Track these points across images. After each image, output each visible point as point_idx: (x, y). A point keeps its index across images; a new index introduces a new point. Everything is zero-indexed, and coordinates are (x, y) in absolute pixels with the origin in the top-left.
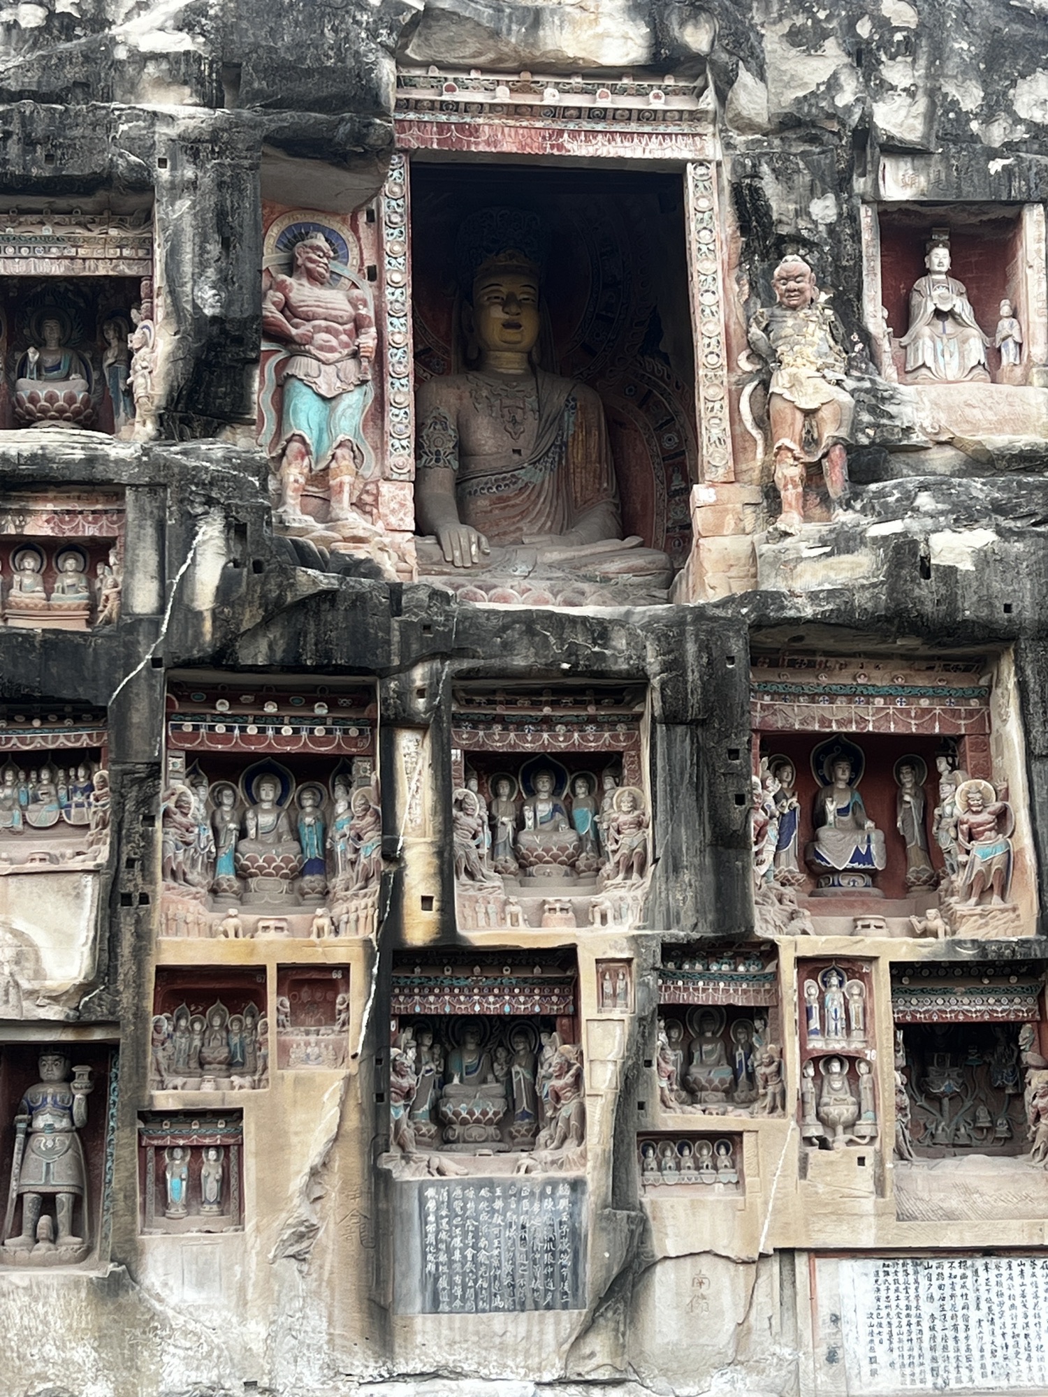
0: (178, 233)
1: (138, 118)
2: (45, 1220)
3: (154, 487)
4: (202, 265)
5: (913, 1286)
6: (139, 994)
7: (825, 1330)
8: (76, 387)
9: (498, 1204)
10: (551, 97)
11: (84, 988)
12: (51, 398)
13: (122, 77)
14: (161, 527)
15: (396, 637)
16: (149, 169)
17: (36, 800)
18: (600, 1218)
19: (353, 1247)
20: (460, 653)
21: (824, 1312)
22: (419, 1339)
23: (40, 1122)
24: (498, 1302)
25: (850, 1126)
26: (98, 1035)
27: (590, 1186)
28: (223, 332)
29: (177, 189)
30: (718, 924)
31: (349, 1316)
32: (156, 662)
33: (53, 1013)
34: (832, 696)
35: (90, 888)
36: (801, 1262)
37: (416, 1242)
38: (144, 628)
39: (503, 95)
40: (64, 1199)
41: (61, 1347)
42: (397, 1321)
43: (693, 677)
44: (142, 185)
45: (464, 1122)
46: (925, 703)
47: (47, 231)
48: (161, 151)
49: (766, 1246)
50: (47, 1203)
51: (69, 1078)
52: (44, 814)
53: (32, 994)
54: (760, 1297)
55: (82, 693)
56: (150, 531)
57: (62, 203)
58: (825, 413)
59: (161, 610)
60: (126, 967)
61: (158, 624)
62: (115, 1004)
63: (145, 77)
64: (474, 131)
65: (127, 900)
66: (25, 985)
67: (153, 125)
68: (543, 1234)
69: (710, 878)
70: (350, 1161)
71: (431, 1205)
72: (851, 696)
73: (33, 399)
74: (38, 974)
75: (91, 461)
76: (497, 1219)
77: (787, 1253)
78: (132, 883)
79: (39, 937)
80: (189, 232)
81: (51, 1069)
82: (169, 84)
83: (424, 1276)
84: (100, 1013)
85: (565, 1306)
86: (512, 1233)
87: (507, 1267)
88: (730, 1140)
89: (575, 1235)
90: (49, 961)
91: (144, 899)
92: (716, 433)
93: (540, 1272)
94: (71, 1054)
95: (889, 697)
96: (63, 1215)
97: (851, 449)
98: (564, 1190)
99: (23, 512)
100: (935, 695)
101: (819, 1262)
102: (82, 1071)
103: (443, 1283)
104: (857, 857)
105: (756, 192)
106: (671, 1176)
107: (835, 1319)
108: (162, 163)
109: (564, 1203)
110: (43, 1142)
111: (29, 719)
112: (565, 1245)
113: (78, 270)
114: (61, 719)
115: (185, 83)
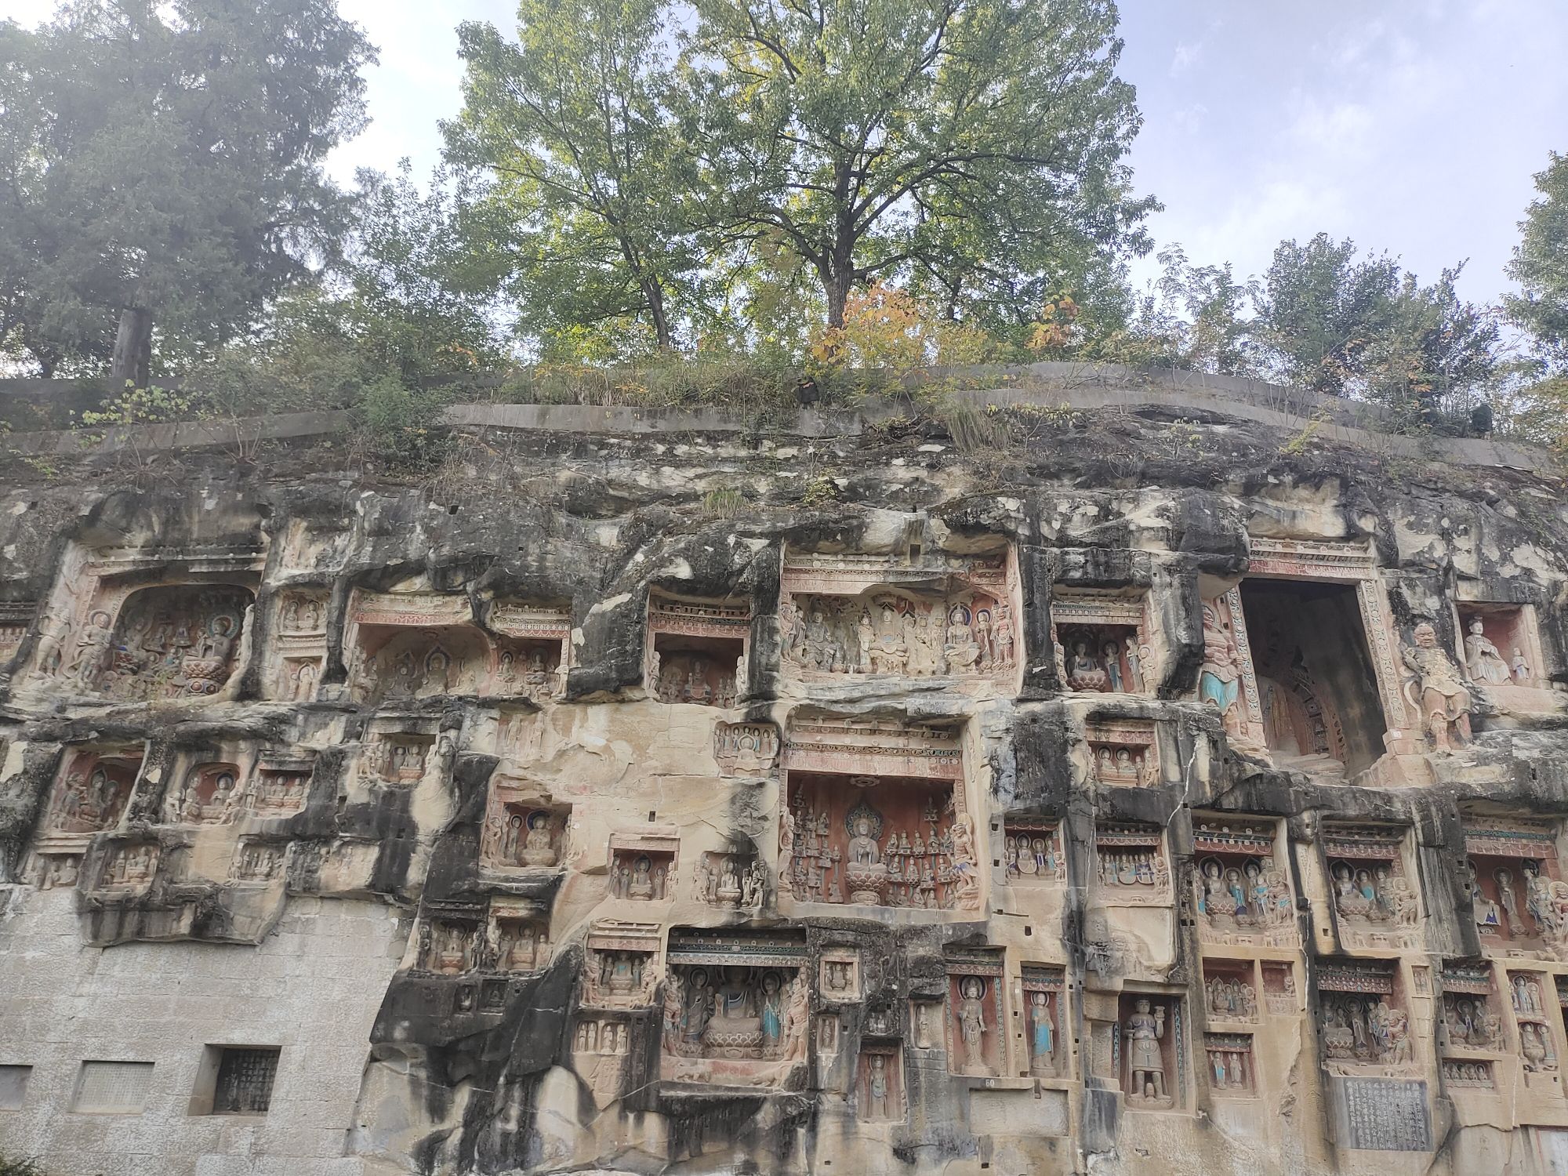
0: (1166, 605)
1: (1143, 555)
2: (1150, 1085)
3: (1170, 722)
4: (1178, 620)
6: (1196, 971)
7: (1549, 1169)
8: (1098, 675)
9: (1384, 1092)
10: (1300, 550)
11: (1171, 967)
12: (1092, 679)
13: (1134, 537)
14: (1176, 740)
15: (1292, 797)
16: (1150, 577)
17: (1121, 869)
18: (1436, 1103)
19: (1314, 1110)
20: (1322, 807)
21: (1547, 1159)
22: (1351, 1162)
23: (1141, 1034)
24: (1389, 1145)
25: (1542, 1060)
26: (1174, 991)
27: (1429, 1086)
28: (1191, 651)
29: (1162, 586)
30: (1466, 950)
31: (1316, 1150)
32: (1185, 806)
33: (1159, 979)
34: (1480, 836)
35: (1169, 916)
36: (1532, 1132)
37: (1345, 1109)
38: (1178, 788)
39: (1279, 548)
40: (1157, 1075)
41: (1184, 1155)
42: (1339, 1152)
43: (1437, 823)
44: (1147, 585)
45: (1336, 1047)
46: (1524, 841)
47: (1097, 604)
48: (1154, 570)
49: (1515, 1123)
50: (1149, 1077)
51: (1152, 1012)
52: (1128, 876)
53: (1149, 968)
54: (1515, 1150)
55: (1156, 819)
56: (1171, 742)
57: (1103, 591)
58: (1458, 698)
59: (1182, 780)
60: (1188, 957)
61: (1184, 787)
62: (1186, 976)
63: (1144, 537)
64: (1265, 564)
65: (1184, 923)
66: (1146, 963)
67: (1149, 558)
68: (1409, 1109)
69: (1457, 926)
70: (1309, 1066)
71: (1351, 1091)
72: (1490, 836)
73: (1083, 679)
74: (1150, 958)
75: (1141, 708)
76: (1384, 1100)
77: (1525, 1127)
78: (1187, 915)
79: (1147, 939)
80: (1171, 606)
81: (1144, 1007)
82: (1155, 541)
83: (1351, 1129)
84: (1180, 980)
85: (1423, 1149)
86: (1393, 1108)
87: (1392, 1127)
88: (1485, 1065)
89: (1424, 1110)
90: (1154, 952)
91: (1192, 923)
92: (1396, 705)
93: (1409, 1130)
94: (1155, 1000)
95: (1507, 837)
96: (1158, 1084)
97: (1471, 716)
98: (1416, 1087)
99: (1108, 731)
100: (1529, 837)
101: (1540, 1132)
102: (1160, 1009)
103: (1360, 1132)
104: (1489, 918)
105: (1399, 594)
106: (1459, 1083)
107: (1553, 1163)
108: (1155, 575)
109: (1417, 1094)
110: (1144, 1044)
111: (1122, 830)
112: (1420, 1116)
113: (1110, 621)
114: (1138, 831)
115: (1162, 540)
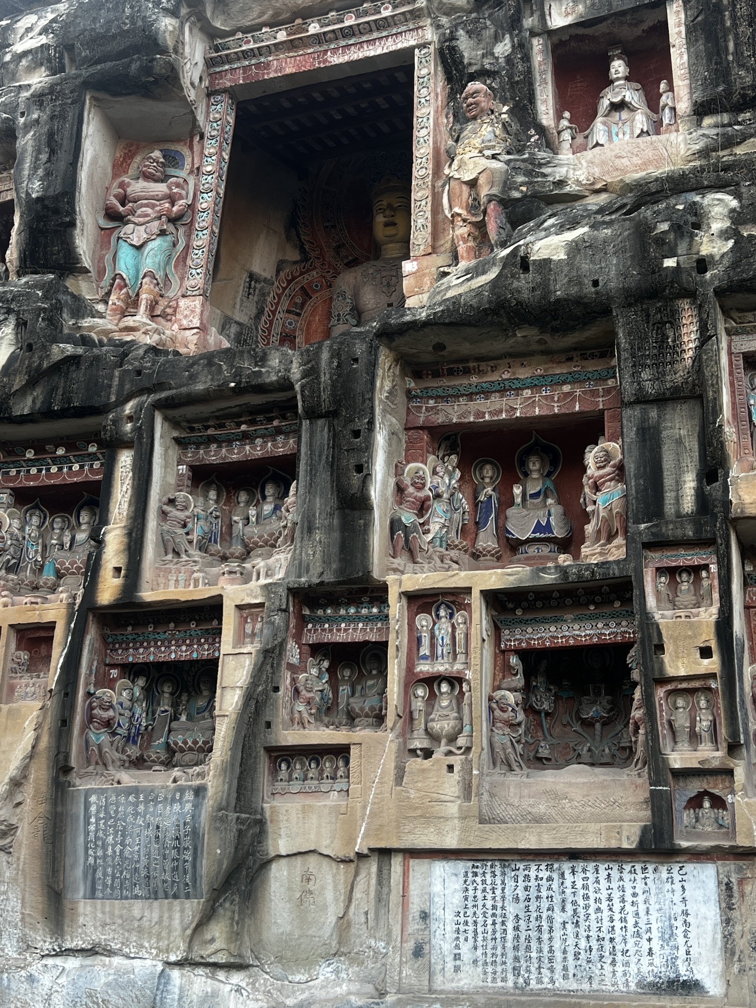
0: (23, 152)
1: (11, 91)
4: (35, 168)
5: (499, 887)
7: (414, 926)
9: (141, 808)
10: (314, 28)
13: (7, 72)
15: (116, 382)
16: (14, 120)
18: (214, 819)
19: (38, 843)
20: (160, 386)
21: (415, 908)
22: (81, 920)
24: (137, 891)
27: (210, 792)
28: (45, 207)
29: (27, 127)
30: (341, 571)
31: (36, 899)
36: (397, 864)
37: (81, 840)
39: (282, 36)
42: (67, 905)
43: (325, 378)
44: (10, 131)
46: (566, 388)
48: (22, 107)
49: (360, 845)
54: (358, 894)
63: (20, 68)
64: (268, 65)
67: (19, 93)
68: (172, 833)
69: (336, 535)
70: (40, 774)
71: (93, 809)
72: (503, 391)
76: (140, 821)
77: (385, 853)
82: (35, 68)
83: (87, 867)
85: (188, 896)
86: (151, 832)
87: (144, 861)
89: (195, 834)
92: (421, 221)
93: (169, 865)
98: (189, 796)
101: (413, 862)
103: (99, 874)
104: (539, 528)
105: (453, 50)
107: (425, 916)
108: (23, 114)
109: (188, 807)
112: (187, 843)
115: (42, 64)
